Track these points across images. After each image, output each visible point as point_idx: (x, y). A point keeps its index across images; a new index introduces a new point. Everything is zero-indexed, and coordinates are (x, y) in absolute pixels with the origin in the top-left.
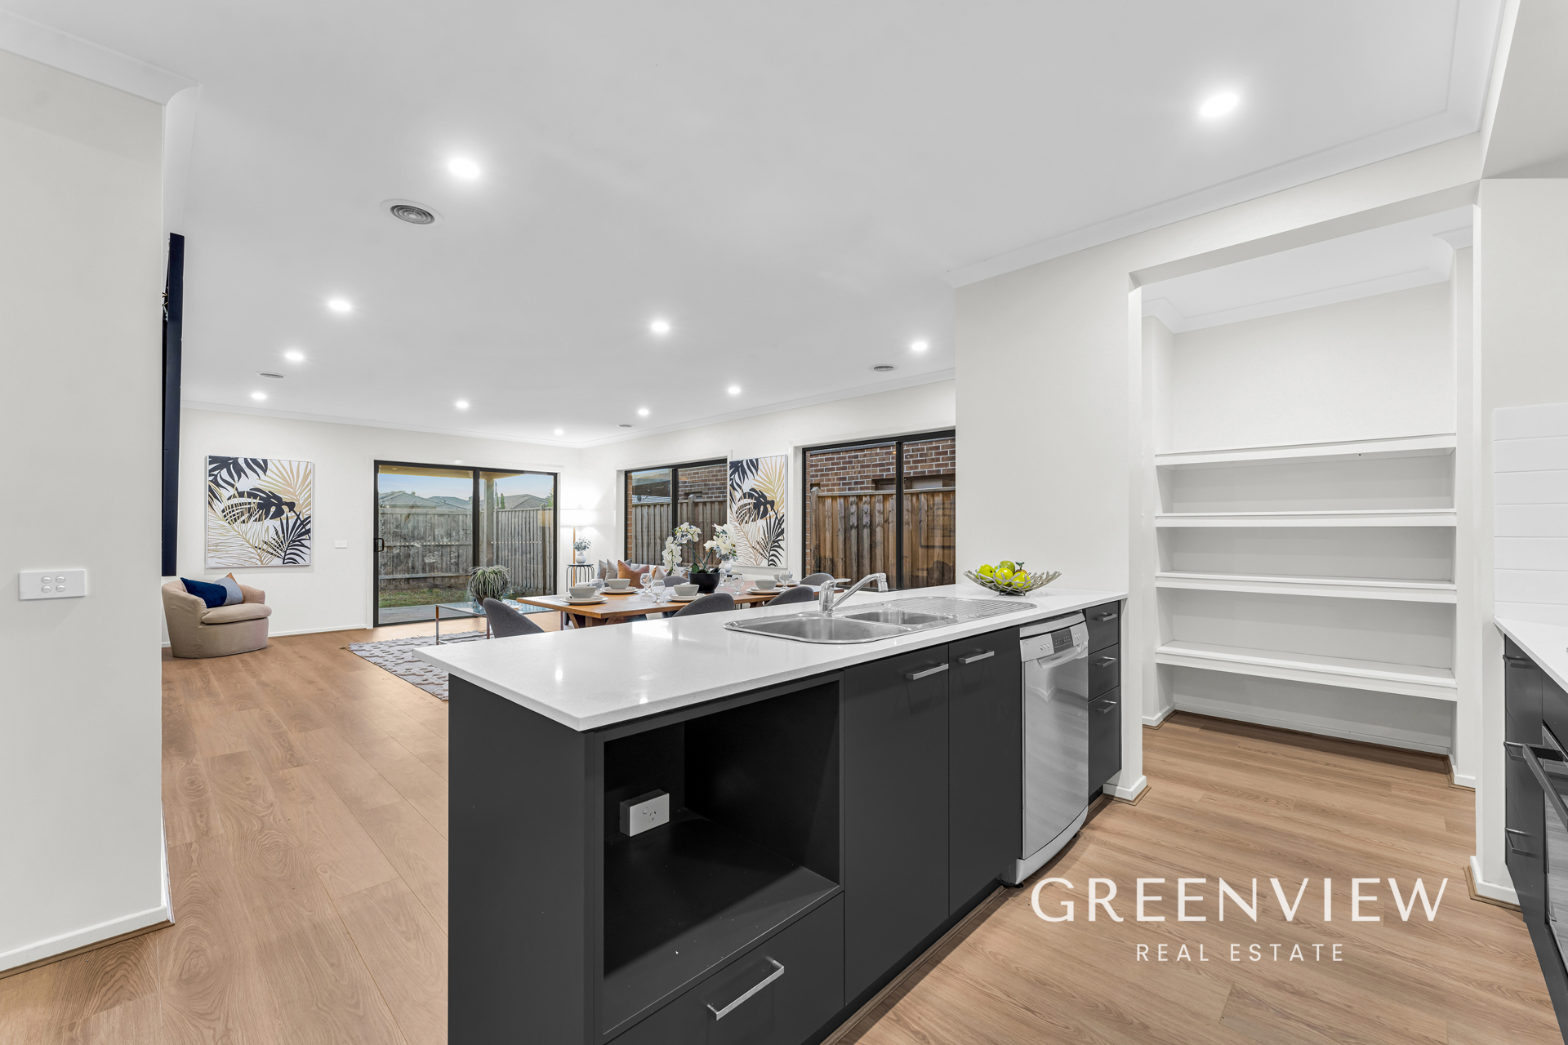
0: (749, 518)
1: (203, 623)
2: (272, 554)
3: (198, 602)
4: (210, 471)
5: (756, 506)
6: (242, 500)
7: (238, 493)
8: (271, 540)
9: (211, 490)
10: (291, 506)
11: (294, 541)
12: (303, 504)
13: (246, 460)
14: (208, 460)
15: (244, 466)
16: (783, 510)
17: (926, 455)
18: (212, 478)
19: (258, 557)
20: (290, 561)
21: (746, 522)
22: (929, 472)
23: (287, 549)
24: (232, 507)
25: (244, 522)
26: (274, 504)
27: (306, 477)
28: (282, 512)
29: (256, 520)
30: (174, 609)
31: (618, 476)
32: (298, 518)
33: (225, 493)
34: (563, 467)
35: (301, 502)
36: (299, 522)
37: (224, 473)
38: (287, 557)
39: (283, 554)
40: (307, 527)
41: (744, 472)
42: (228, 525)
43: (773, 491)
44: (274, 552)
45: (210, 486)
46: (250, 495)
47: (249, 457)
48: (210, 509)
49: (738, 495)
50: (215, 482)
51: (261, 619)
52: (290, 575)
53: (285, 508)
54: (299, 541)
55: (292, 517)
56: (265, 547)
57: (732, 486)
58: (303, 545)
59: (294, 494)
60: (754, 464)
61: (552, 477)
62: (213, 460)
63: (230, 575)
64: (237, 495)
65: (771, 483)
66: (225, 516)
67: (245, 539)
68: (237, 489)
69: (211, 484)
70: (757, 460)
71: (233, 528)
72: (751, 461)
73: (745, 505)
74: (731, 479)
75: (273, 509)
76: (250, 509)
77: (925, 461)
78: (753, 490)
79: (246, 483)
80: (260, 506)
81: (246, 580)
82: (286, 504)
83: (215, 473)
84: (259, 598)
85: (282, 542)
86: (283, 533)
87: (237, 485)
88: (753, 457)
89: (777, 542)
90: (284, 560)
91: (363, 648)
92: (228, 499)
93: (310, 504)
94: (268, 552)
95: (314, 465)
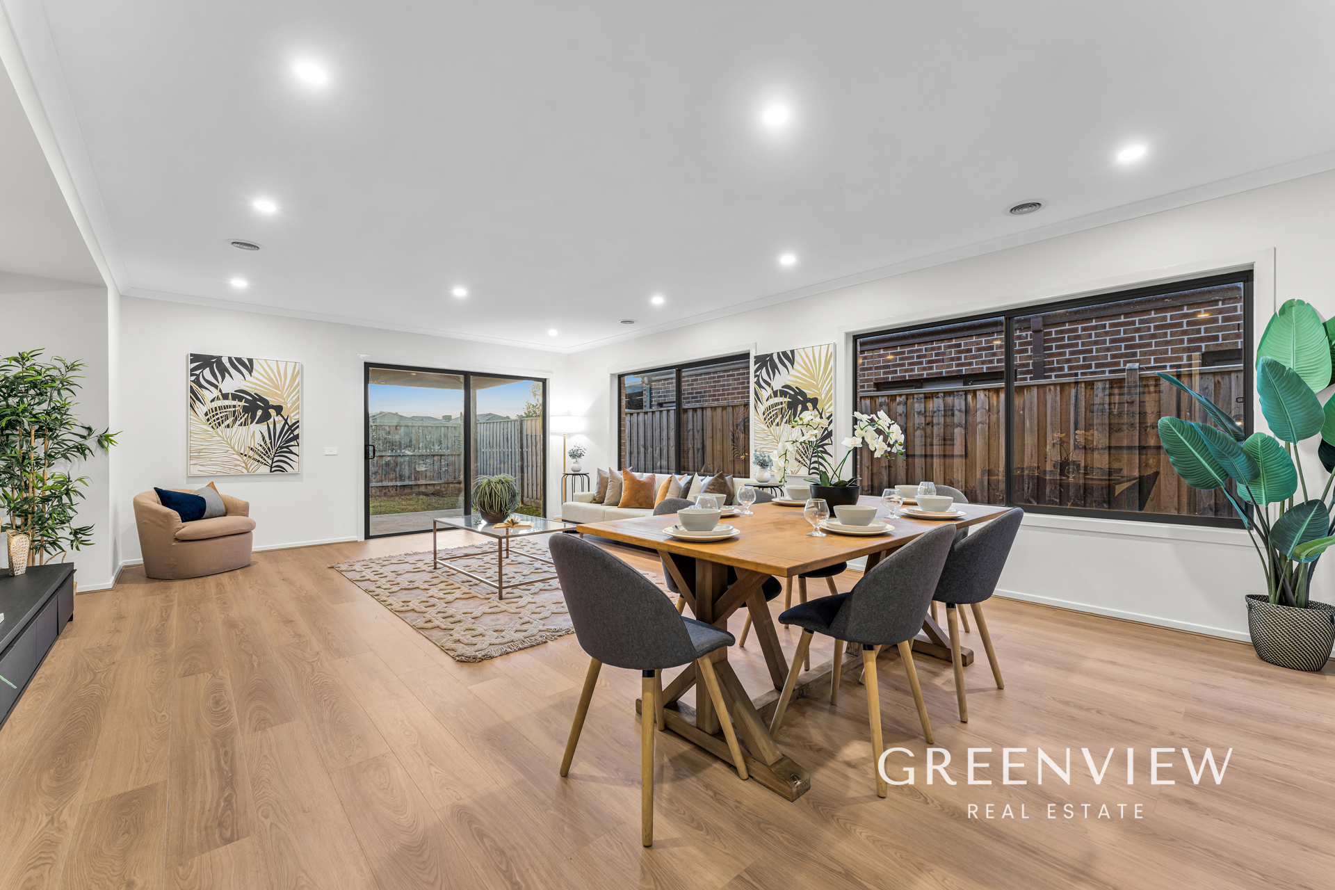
0: (782, 421)
1: (176, 539)
2: (258, 461)
3: (171, 516)
4: (192, 370)
5: (792, 406)
6: (227, 403)
7: (222, 394)
8: (258, 446)
9: (192, 391)
10: (279, 409)
11: (282, 448)
12: (291, 407)
13: (230, 359)
14: (189, 358)
15: (228, 365)
16: (831, 409)
17: (944, 354)
18: (193, 378)
19: (244, 465)
20: (277, 469)
21: (778, 425)
22: (947, 372)
23: (274, 456)
24: (216, 410)
25: (228, 426)
26: (260, 407)
27: (294, 378)
28: (269, 416)
29: (241, 425)
30: (145, 523)
31: (612, 381)
32: (286, 422)
33: (208, 395)
34: (552, 372)
35: (289, 405)
36: (287, 427)
37: (207, 372)
38: (274, 465)
39: (270, 462)
40: (295, 433)
41: (774, 367)
42: (212, 430)
43: (816, 387)
44: (260, 459)
45: (191, 387)
46: (235, 397)
47: (233, 355)
48: (192, 412)
49: (765, 394)
50: (197, 382)
51: (245, 532)
52: (278, 485)
53: (272, 412)
54: (287, 447)
55: (279, 422)
56: (251, 453)
57: (758, 383)
58: (291, 452)
59: (282, 397)
60: (788, 358)
61: (541, 383)
62: (195, 358)
63: (212, 485)
64: (221, 397)
65: (812, 377)
66: (208, 420)
67: (230, 445)
68: (220, 391)
69: (193, 384)
70: (792, 352)
71: (217, 433)
72: (785, 353)
73: (777, 404)
74: (755, 376)
75: (259, 413)
76: (234, 412)
77: (943, 361)
78: (787, 386)
79: (231, 384)
80: (245, 410)
81: (229, 490)
82: (273, 407)
83: (197, 372)
84: (243, 510)
85: (269, 448)
86: (270, 438)
87: (220, 386)
88: (788, 349)
89: (822, 446)
90: (271, 468)
91: (354, 568)
92: (212, 401)
93: (298, 407)
94: (254, 459)
95: (302, 366)
